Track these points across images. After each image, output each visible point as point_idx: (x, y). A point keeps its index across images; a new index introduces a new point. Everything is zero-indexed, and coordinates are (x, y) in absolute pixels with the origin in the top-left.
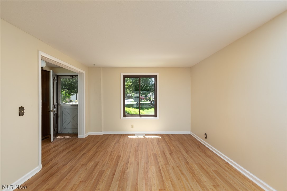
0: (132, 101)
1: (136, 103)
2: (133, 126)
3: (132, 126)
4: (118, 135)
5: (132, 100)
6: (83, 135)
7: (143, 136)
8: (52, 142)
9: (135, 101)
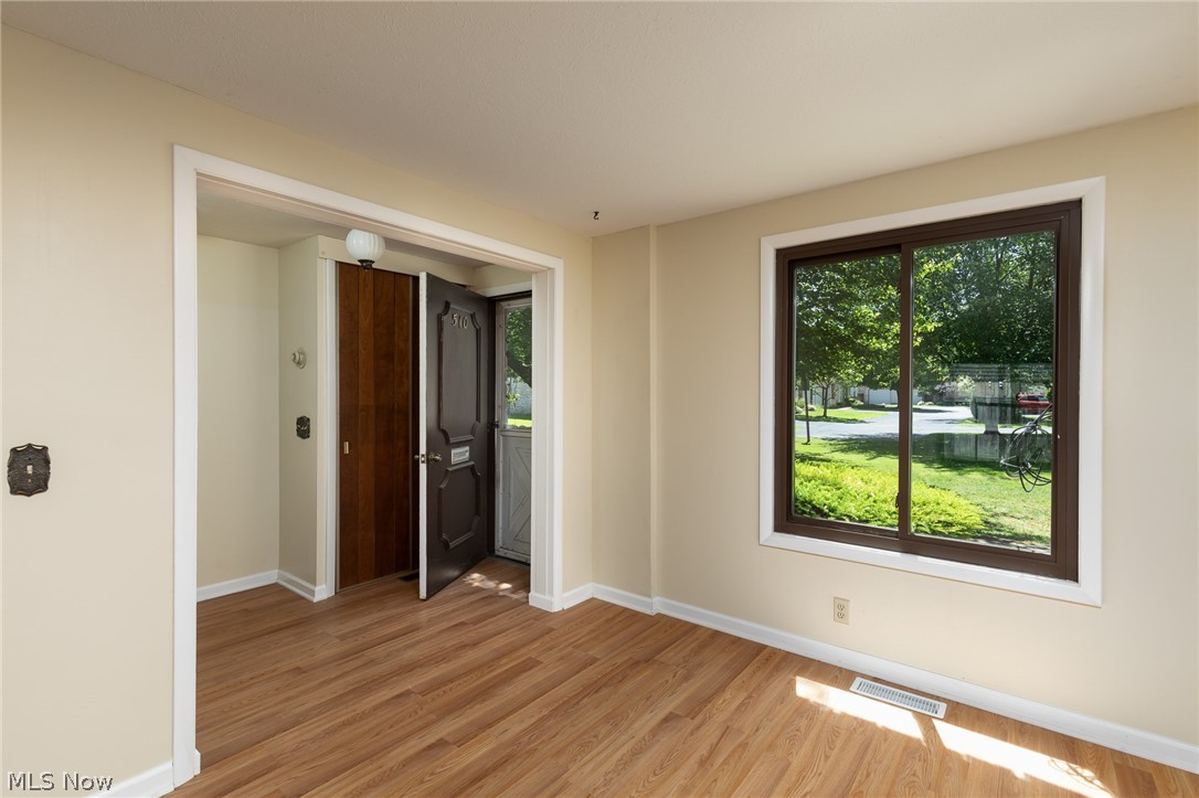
0: (963, 421)
1: (980, 429)
2: (842, 607)
3: (841, 611)
4: (737, 641)
5: (965, 412)
6: (547, 597)
7: (925, 721)
8: (424, 600)
9: (977, 418)
